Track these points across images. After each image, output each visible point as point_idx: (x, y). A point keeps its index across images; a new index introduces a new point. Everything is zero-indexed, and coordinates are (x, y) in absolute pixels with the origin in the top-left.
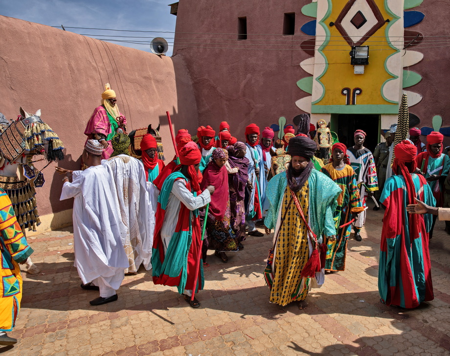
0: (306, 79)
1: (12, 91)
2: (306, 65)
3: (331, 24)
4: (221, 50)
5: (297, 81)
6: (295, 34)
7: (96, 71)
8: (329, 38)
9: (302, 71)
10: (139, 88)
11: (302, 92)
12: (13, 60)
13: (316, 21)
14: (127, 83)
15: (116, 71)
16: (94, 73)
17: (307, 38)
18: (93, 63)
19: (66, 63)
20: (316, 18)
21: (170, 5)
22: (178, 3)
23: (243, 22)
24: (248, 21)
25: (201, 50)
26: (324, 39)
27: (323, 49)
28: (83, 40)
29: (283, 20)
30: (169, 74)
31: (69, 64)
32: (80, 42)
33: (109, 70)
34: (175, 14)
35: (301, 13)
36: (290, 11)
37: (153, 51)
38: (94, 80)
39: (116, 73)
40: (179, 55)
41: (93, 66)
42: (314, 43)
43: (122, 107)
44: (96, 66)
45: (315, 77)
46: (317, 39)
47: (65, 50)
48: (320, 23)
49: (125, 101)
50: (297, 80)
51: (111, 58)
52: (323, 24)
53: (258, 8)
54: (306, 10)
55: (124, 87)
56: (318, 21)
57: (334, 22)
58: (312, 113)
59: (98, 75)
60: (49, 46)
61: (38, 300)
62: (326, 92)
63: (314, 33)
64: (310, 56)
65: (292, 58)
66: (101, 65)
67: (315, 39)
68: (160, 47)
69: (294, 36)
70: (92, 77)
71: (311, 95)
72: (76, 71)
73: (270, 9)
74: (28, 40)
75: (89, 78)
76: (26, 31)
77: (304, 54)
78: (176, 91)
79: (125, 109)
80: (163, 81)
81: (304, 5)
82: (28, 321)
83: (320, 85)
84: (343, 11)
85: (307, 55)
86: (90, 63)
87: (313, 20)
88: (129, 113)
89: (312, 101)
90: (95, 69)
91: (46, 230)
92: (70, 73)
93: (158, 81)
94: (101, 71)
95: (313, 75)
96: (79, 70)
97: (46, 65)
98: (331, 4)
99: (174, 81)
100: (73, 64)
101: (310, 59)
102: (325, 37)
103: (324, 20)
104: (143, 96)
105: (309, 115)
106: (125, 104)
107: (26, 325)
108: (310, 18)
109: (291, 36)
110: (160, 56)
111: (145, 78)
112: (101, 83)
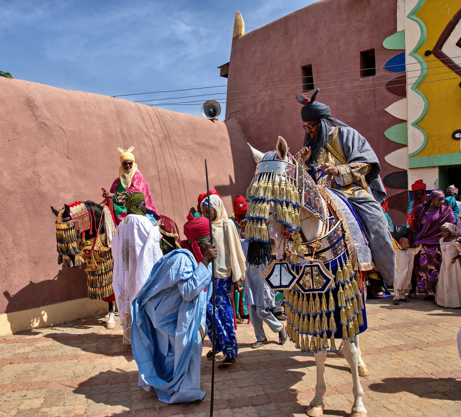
0: (398, 127)
1: (69, 160)
2: (395, 109)
3: (428, 53)
4: (283, 107)
5: (384, 131)
6: (377, 74)
7: (148, 137)
8: (425, 71)
9: (390, 118)
10: (192, 155)
11: (393, 144)
12: (70, 129)
13: (404, 53)
14: (179, 149)
15: (167, 137)
16: (146, 139)
17: (394, 76)
18: (144, 129)
19: (118, 130)
20: (405, 50)
21: (219, 67)
22: (228, 63)
23: (307, 70)
24: (314, 69)
25: (258, 110)
26: (419, 73)
27: (418, 86)
28: (134, 106)
29: (359, 60)
30: (223, 139)
31: (121, 131)
32: (131, 108)
33: (161, 135)
34: (226, 76)
35: (383, 47)
36: (367, 48)
37: (204, 115)
38: (146, 146)
39: (168, 140)
40: (233, 119)
41: (144, 132)
42: (405, 82)
43: (175, 175)
44: (147, 132)
45: (410, 122)
46: (409, 75)
47: (118, 117)
48: (410, 55)
49: (177, 169)
50: (385, 129)
51: (162, 123)
52: (416, 55)
53: (325, 51)
54: (389, 43)
55: (177, 154)
56: (407, 53)
57: (431, 49)
58: (410, 169)
59: (150, 141)
60: (103, 114)
61: (96, 385)
62: (428, 139)
63: (403, 68)
64: (400, 97)
65: (375, 103)
66: (152, 131)
67: (405, 76)
68: (212, 111)
69: (375, 77)
70: (143, 144)
71: (407, 146)
72: (128, 138)
73: (341, 50)
74: (84, 109)
75: (141, 145)
76: (82, 100)
77: (391, 96)
78: (232, 159)
79: (178, 177)
80: (217, 147)
81: (386, 38)
82: (88, 406)
83: (419, 131)
84: (443, 34)
85: (396, 97)
86: (142, 129)
87: (400, 53)
88: (182, 183)
89: (410, 153)
90: (146, 135)
91: (96, 312)
92: (122, 140)
93: (212, 148)
94: (152, 137)
95: (406, 121)
96: (130, 136)
97: (100, 132)
98: (425, 28)
99: (229, 147)
100: (125, 130)
101: (400, 101)
102: (420, 72)
103: (416, 51)
104: (197, 164)
105: (406, 172)
106: (178, 173)
107: (85, 410)
108: (395, 52)
109: (371, 78)
110: (212, 120)
111: (198, 144)
112: (153, 150)
